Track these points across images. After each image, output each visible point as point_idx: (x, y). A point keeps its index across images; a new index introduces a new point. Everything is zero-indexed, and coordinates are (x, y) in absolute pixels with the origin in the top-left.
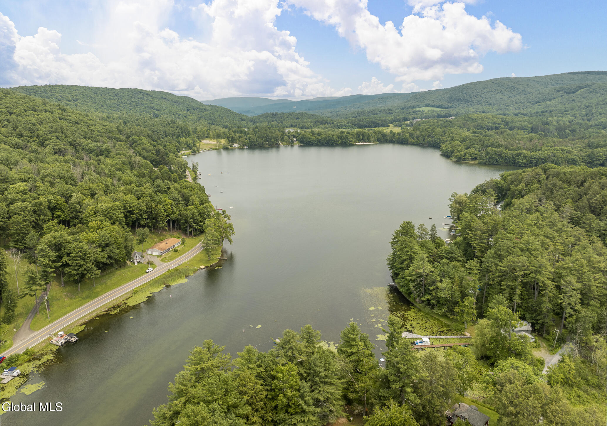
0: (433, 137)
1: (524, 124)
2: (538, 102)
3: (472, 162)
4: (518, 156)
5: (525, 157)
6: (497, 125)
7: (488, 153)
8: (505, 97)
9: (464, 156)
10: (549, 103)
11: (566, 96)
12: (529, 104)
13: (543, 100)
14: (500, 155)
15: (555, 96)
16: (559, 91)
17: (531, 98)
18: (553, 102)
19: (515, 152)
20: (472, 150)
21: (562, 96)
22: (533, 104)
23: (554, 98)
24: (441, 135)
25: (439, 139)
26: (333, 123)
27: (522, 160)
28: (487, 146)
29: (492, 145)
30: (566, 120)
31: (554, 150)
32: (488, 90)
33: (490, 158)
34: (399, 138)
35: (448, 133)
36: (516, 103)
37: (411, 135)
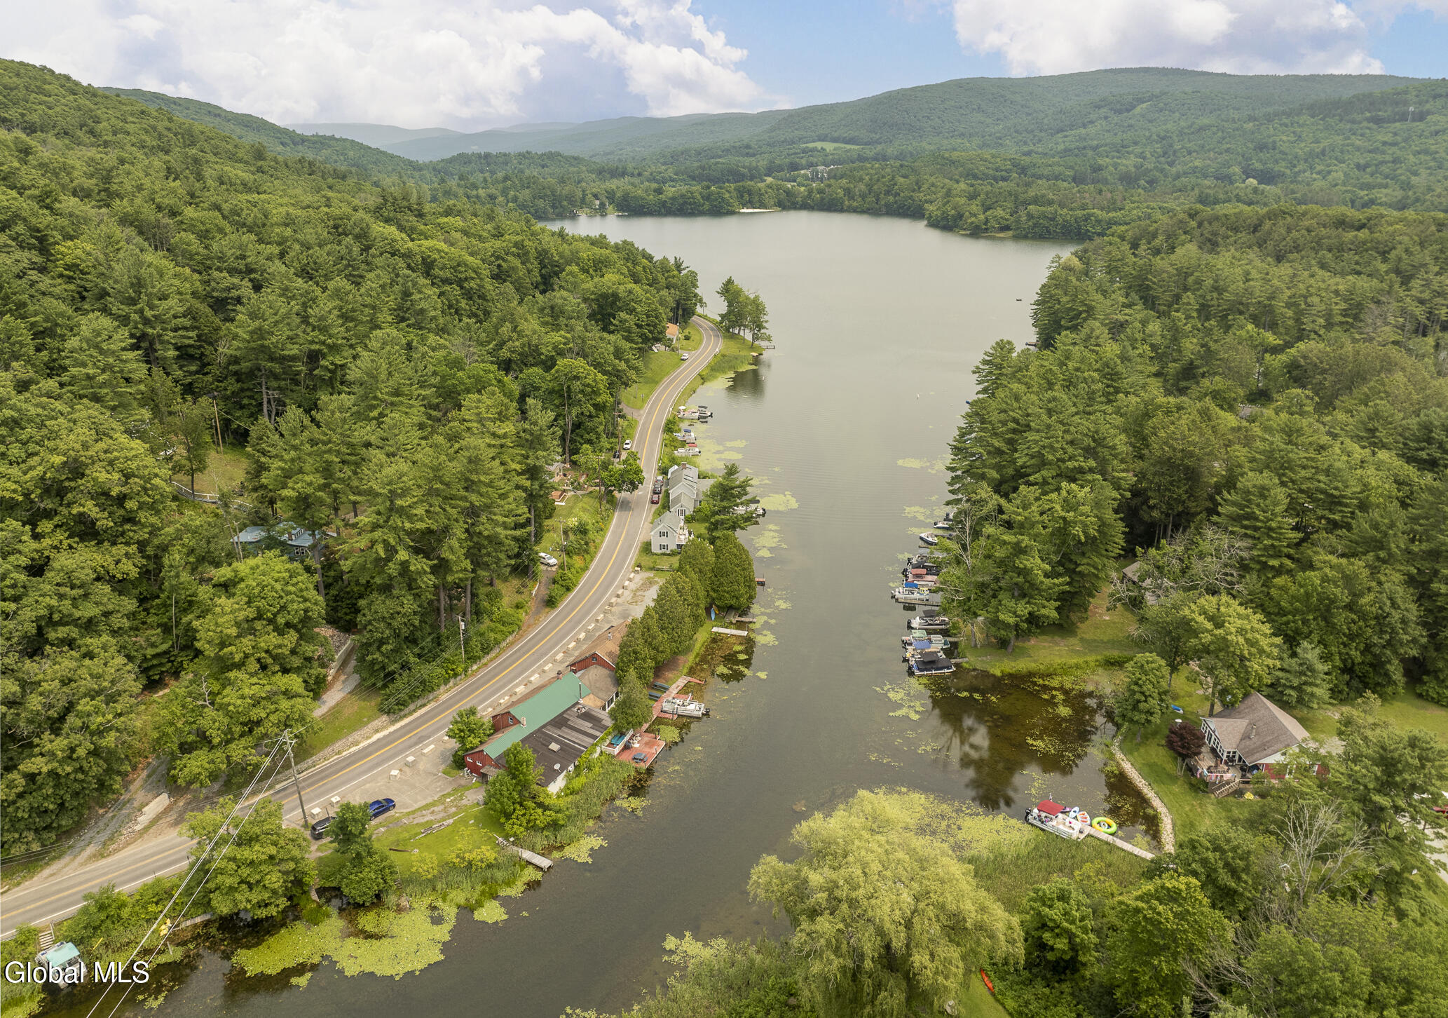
0: (897, 194)
1: (1057, 169)
2: (1062, 131)
3: (1001, 235)
4: (1086, 220)
5: (1099, 222)
6: (1004, 173)
7: (1030, 216)
8: (989, 121)
9: (986, 223)
10: (1083, 131)
11: (1115, 119)
12: (1043, 134)
13: (1072, 127)
14: (1053, 219)
15: (1093, 117)
16: (1099, 107)
17: (1046, 121)
18: (1091, 130)
19: (1080, 213)
20: (1000, 212)
21: (1106, 118)
22: (1052, 135)
23: (1092, 122)
24: (914, 191)
25: (911, 198)
26: (639, 174)
27: (1093, 227)
28: (1026, 204)
29: (1035, 201)
30: (1129, 163)
31: (1148, 207)
32: (953, 103)
33: (1035, 225)
34: (822, 199)
35: (925, 186)
36: (1016, 132)
37: (848, 191)
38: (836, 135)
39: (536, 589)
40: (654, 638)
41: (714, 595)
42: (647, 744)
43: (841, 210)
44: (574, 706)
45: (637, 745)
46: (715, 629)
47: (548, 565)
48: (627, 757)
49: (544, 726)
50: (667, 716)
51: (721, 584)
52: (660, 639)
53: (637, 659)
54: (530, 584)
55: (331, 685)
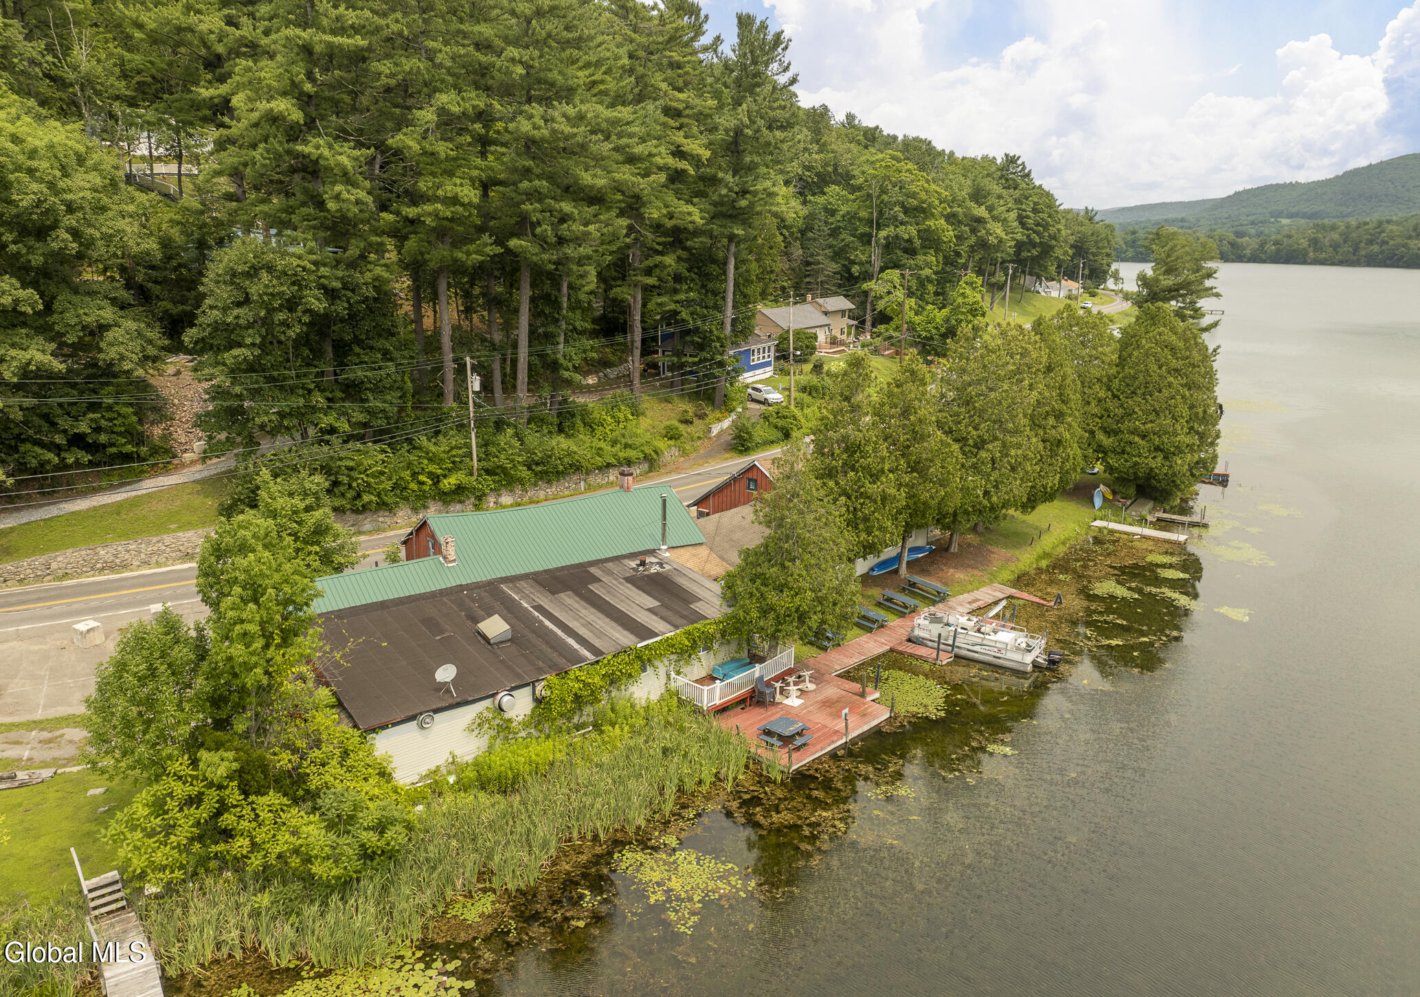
38: (1294, 210)
39: (722, 425)
40: (918, 437)
41: (1107, 441)
42: (827, 704)
43: (1304, 263)
44: (632, 556)
45: (794, 701)
46: (1098, 523)
47: (765, 402)
48: (749, 722)
49: (511, 580)
50: (922, 651)
51: (1130, 414)
52: (932, 443)
53: (850, 466)
54: (712, 415)
55: (183, 465)
